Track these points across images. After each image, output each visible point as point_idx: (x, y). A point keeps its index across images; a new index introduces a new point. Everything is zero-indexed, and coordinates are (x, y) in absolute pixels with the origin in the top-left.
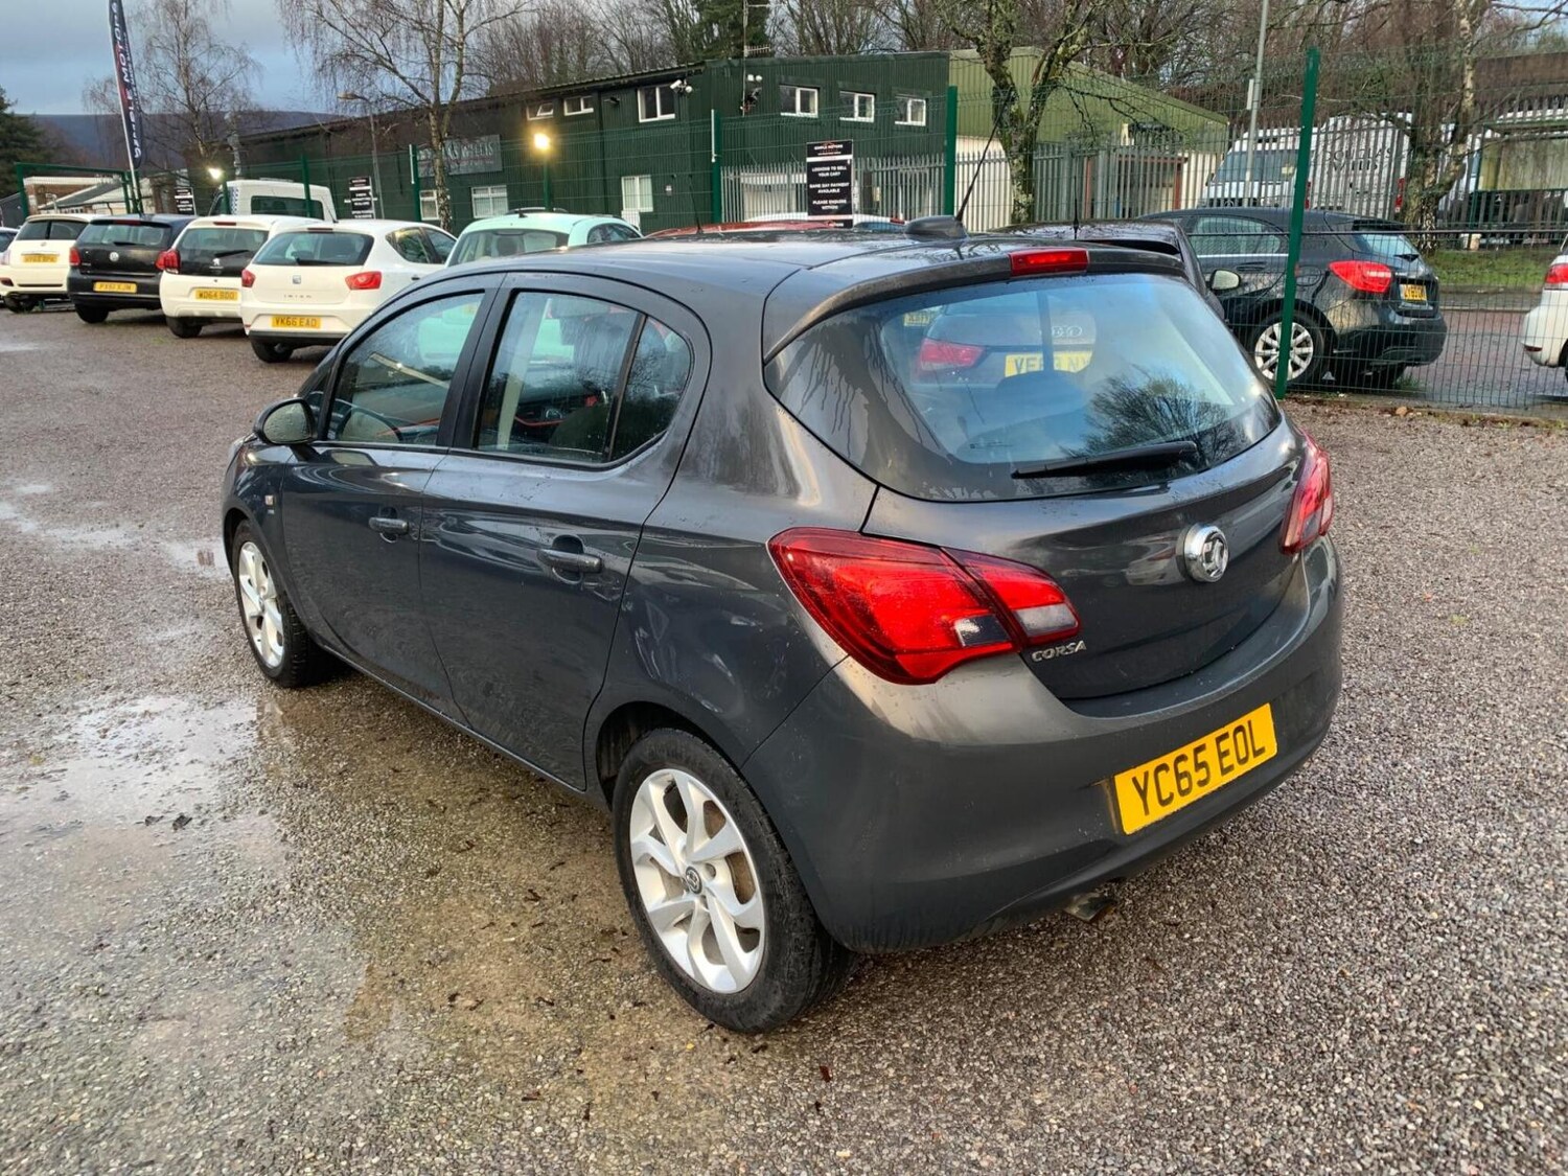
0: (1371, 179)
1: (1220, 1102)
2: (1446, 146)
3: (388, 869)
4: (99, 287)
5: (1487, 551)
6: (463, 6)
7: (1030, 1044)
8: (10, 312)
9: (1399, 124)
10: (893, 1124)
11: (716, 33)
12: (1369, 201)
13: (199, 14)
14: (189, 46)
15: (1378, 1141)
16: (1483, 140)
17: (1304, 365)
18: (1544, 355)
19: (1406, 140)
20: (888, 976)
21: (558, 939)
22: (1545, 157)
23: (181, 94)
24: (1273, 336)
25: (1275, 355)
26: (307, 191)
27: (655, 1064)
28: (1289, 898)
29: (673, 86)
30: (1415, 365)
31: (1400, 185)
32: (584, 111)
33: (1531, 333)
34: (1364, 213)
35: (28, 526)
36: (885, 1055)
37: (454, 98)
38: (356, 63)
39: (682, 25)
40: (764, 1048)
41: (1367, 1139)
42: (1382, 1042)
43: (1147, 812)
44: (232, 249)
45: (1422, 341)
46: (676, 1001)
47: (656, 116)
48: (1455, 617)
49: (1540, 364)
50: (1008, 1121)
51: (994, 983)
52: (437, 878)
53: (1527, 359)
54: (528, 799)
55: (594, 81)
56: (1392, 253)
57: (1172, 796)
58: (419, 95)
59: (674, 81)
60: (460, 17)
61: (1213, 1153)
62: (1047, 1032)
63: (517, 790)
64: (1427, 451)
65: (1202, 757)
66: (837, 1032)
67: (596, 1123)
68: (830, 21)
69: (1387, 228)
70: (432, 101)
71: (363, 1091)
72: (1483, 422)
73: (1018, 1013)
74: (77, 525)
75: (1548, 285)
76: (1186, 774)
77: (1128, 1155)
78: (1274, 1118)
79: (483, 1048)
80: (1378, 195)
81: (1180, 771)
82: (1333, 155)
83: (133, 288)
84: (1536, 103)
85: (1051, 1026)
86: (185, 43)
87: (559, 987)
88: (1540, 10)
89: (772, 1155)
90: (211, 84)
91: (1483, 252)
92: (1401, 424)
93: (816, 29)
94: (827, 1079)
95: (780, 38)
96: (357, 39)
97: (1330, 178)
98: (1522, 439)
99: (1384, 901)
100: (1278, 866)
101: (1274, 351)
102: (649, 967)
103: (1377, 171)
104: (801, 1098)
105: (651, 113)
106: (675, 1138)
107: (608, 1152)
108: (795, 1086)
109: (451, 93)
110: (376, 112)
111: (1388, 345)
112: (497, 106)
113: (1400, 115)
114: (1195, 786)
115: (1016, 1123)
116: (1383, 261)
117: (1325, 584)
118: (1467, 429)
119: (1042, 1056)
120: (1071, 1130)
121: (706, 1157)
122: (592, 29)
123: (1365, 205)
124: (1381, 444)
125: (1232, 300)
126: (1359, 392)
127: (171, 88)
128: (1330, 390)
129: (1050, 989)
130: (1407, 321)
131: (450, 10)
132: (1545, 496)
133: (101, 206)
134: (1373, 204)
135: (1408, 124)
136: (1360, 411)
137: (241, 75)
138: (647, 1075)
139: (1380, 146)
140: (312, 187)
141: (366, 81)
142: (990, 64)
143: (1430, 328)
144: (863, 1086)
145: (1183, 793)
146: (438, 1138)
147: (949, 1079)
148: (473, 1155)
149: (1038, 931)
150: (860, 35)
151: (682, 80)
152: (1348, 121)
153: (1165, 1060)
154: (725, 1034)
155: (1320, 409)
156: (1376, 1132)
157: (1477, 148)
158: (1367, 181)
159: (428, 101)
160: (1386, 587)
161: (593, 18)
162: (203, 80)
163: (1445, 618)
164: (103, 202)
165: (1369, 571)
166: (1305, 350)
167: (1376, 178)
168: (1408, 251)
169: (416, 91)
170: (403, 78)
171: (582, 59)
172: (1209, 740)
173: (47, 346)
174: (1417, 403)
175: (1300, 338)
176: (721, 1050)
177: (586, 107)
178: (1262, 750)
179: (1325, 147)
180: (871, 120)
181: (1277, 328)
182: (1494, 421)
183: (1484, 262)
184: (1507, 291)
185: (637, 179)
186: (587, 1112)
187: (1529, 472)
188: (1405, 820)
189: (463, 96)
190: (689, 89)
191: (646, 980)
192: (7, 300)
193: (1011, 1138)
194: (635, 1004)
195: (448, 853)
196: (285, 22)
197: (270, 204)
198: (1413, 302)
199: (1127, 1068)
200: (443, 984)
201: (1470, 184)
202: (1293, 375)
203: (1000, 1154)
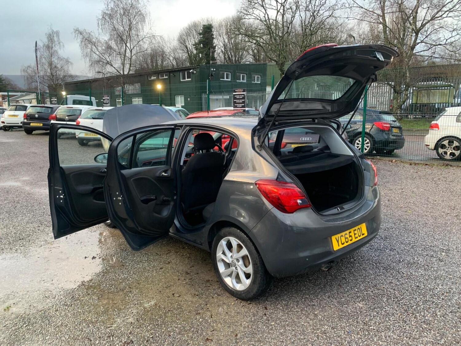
0: (384, 100)
1: (358, 312)
2: (403, 91)
3: (150, 268)
4: (32, 124)
5: (417, 196)
6: (132, 48)
7: (313, 302)
8: (3, 131)
9: (390, 85)
10: (283, 318)
11: (201, 56)
12: (383, 105)
13: (56, 49)
14: (52, 58)
15: (393, 319)
16: (413, 90)
17: (368, 149)
18: (430, 147)
19: (392, 90)
20: (277, 289)
21: (196, 282)
22: (430, 95)
23: (49, 70)
24: (359, 141)
25: (360, 146)
26: (91, 99)
27: (225, 307)
28: (371, 272)
29: (190, 71)
30: (397, 149)
31: (391, 101)
32: (165, 77)
33: (426, 141)
34: (382, 109)
35: (27, 188)
36: (279, 304)
37: (128, 73)
38: (101, 63)
39: (191, 54)
40: (250, 304)
41: (391, 318)
42: (394, 300)
43: (339, 246)
44: (71, 114)
45: (398, 143)
46: (228, 294)
47: (185, 79)
48: (409, 211)
49: (429, 149)
50: (310, 317)
51: (303, 290)
52: (163, 270)
53: (426, 148)
54: (181, 252)
55: (168, 69)
56: (390, 120)
57: (344, 242)
58: (119, 72)
59: (191, 70)
60: (131, 51)
61: (357, 322)
62: (316, 299)
63: (178, 250)
64: (401, 171)
65: (351, 234)
66: (267, 300)
67: (214, 319)
68: (233, 54)
69: (388, 114)
70: (122, 74)
71: (157, 313)
72: (415, 164)
73: (309, 296)
74: (41, 188)
75: (430, 129)
76: (347, 238)
77: (338, 323)
78: (370, 315)
79: (184, 304)
80: (386, 104)
81: (346, 237)
82: (373, 93)
83: (41, 125)
84: (426, 81)
85: (317, 298)
86: (51, 57)
87: (198, 292)
88: (426, 56)
89: (256, 324)
90: (58, 68)
91: (414, 119)
92: (394, 165)
93: (229, 56)
94: (267, 309)
95: (218, 58)
96: (102, 57)
97: (372, 99)
98: (425, 168)
99: (393, 273)
100: (368, 266)
101: (360, 145)
102: (220, 288)
103: (385, 98)
104: (261, 313)
105: (184, 78)
106: (233, 321)
107: (218, 324)
108: (259, 311)
109: (128, 71)
110: (106, 76)
111: (390, 144)
112: (141, 75)
113: (391, 83)
114: (349, 241)
115: (312, 317)
116: (387, 122)
117: (377, 200)
118: (411, 166)
119: (316, 304)
120: (324, 318)
121: (241, 324)
122: (166, 54)
123: (382, 106)
124: (389, 169)
125: (348, 132)
126: (383, 156)
127: (46, 69)
128: (375, 155)
129: (316, 291)
130: (394, 138)
131: (128, 49)
132: (431, 183)
133: (21, 101)
134: (384, 106)
135: (392, 85)
136: (383, 161)
137: (66, 66)
138: (224, 309)
139: (385, 91)
140: (92, 97)
141: (104, 68)
142: (280, 67)
143: (400, 139)
144: (275, 311)
145: (347, 242)
146: (178, 322)
147: (295, 309)
148: (187, 325)
149: (312, 280)
150: (241, 57)
151: (193, 70)
152: (377, 84)
153: (345, 305)
154: (241, 301)
155: (373, 160)
156: (393, 317)
157: (411, 92)
158: (383, 100)
159: (121, 74)
160: (391, 204)
161: (166, 51)
162: (55, 67)
163: (406, 211)
164: (22, 100)
165: (387, 200)
166: (368, 145)
167: (385, 99)
168: (394, 120)
169: (118, 71)
170: (114, 68)
171: (162, 62)
172: (352, 230)
173: (17, 141)
174: (398, 159)
175: (367, 142)
176: (240, 304)
177: (166, 76)
178: (364, 234)
179: (371, 91)
180: (245, 81)
181: (360, 139)
182: (418, 164)
183: (415, 122)
184: (421, 130)
185: (180, 96)
186: (211, 316)
187: (427, 177)
188: (398, 256)
189: (131, 72)
190: (195, 72)
191: (219, 291)
192: (3, 128)
193: (311, 320)
194: (218, 295)
195: (164, 264)
196: (82, 52)
197: (78, 102)
198: (396, 133)
199: (336, 306)
200: (170, 292)
201: (410, 101)
202: (365, 151)
203: (308, 323)
